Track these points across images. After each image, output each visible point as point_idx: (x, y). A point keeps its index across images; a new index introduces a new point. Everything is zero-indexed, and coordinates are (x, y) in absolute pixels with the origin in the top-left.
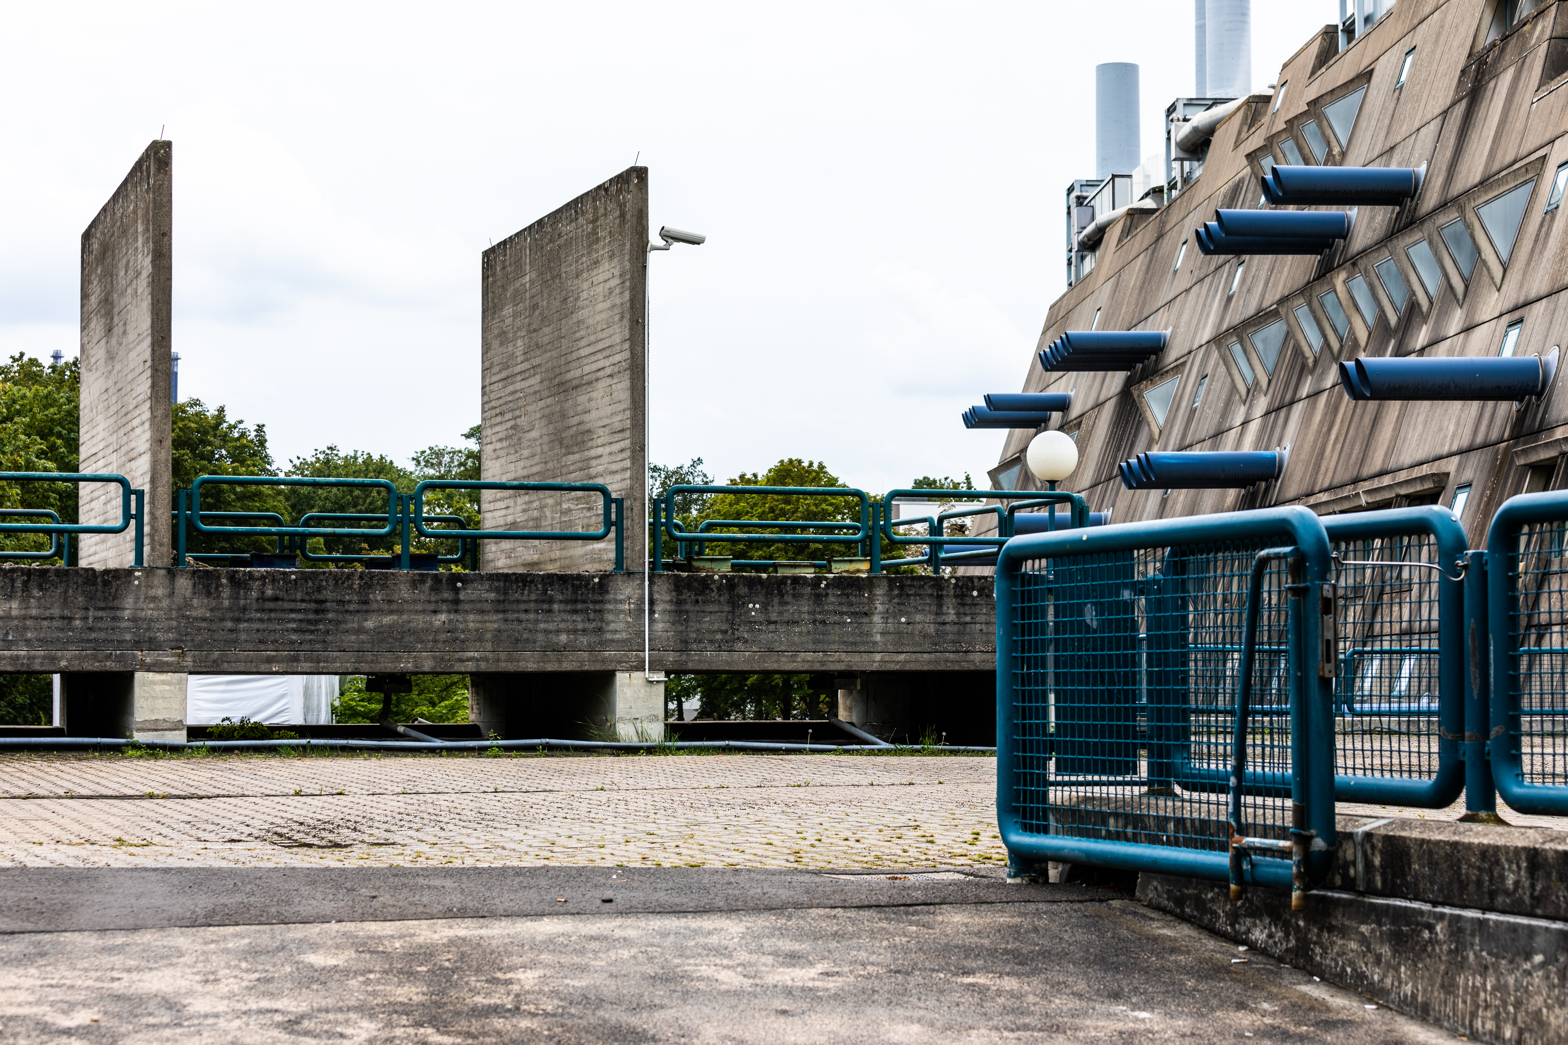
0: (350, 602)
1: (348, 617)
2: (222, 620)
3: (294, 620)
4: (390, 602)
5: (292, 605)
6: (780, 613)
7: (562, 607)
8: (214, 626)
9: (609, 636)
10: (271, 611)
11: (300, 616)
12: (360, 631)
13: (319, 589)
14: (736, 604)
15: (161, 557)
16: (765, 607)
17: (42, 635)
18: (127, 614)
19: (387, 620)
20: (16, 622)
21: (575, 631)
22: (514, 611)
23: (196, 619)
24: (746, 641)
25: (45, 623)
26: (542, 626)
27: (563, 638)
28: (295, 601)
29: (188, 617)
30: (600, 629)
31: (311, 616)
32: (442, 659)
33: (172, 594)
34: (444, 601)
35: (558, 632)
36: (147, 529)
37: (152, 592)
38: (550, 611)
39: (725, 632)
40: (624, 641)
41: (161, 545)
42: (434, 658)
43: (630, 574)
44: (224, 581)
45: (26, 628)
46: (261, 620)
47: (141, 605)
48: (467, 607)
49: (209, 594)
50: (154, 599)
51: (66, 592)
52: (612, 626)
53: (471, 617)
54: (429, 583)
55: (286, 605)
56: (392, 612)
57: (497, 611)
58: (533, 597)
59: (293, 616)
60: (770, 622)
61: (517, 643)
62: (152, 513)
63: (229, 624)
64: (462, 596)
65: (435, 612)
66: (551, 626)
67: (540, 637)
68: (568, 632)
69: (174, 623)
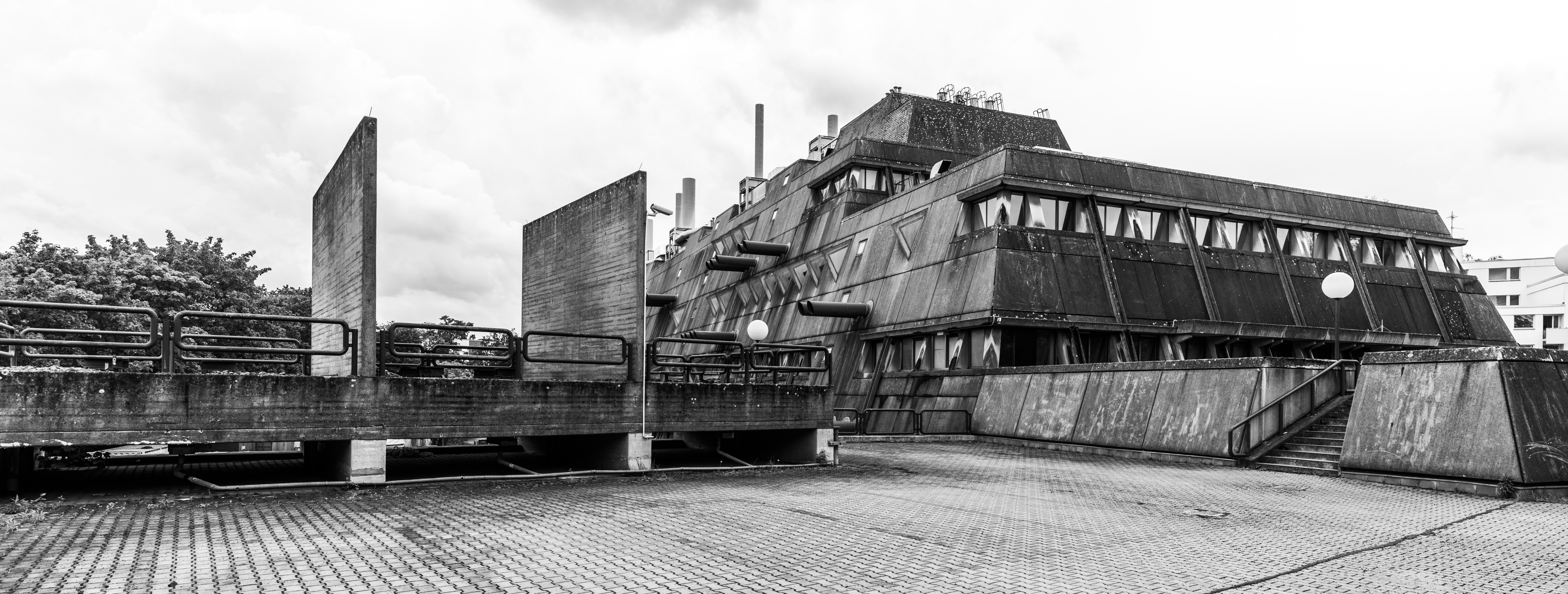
0: (486, 397)
1: (486, 406)
2: (409, 408)
3: (453, 408)
4: (509, 397)
5: (452, 399)
6: (706, 403)
7: (602, 400)
8: (404, 412)
9: (625, 415)
10: (439, 402)
11: (457, 406)
12: (492, 413)
13: (469, 390)
14: (686, 399)
15: (369, 370)
16: (698, 400)
17: (287, 419)
18: (346, 405)
19: (507, 407)
20: (267, 411)
21: (608, 413)
22: (577, 402)
23: (392, 408)
24: (690, 417)
25: (289, 411)
26: (591, 410)
27: (602, 416)
28: (454, 397)
29: (387, 407)
30: (621, 412)
31: (463, 406)
32: (538, 429)
33: (376, 393)
34: (539, 397)
35: (600, 413)
36: (359, 353)
37: (363, 392)
38: (596, 402)
39: (680, 412)
40: (632, 417)
41: (369, 363)
42: (534, 428)
43: (636, 383)
44: (410, 385)
45: (275, 415)
46: (433, 408)
47: (355, 399)
48: (552, 400)
49: (400, 393)
50: (364, 396)
51: (304, 391)
52: (627, 410)
53: (554, 405)
54: (531, 387)
55: (449, 399)
56: (510, 403)
57: (568, 402)
58: (587, 395)
59: (453, 405)
60: (701, 407)
61: (579, 419)
62: (362, 343)
63: (413, 411)
64: (549, 394)
65: (534, 403)
66: (596, 410)
67: (590, 416)
68: (605, 413)
69: (378, 410)
